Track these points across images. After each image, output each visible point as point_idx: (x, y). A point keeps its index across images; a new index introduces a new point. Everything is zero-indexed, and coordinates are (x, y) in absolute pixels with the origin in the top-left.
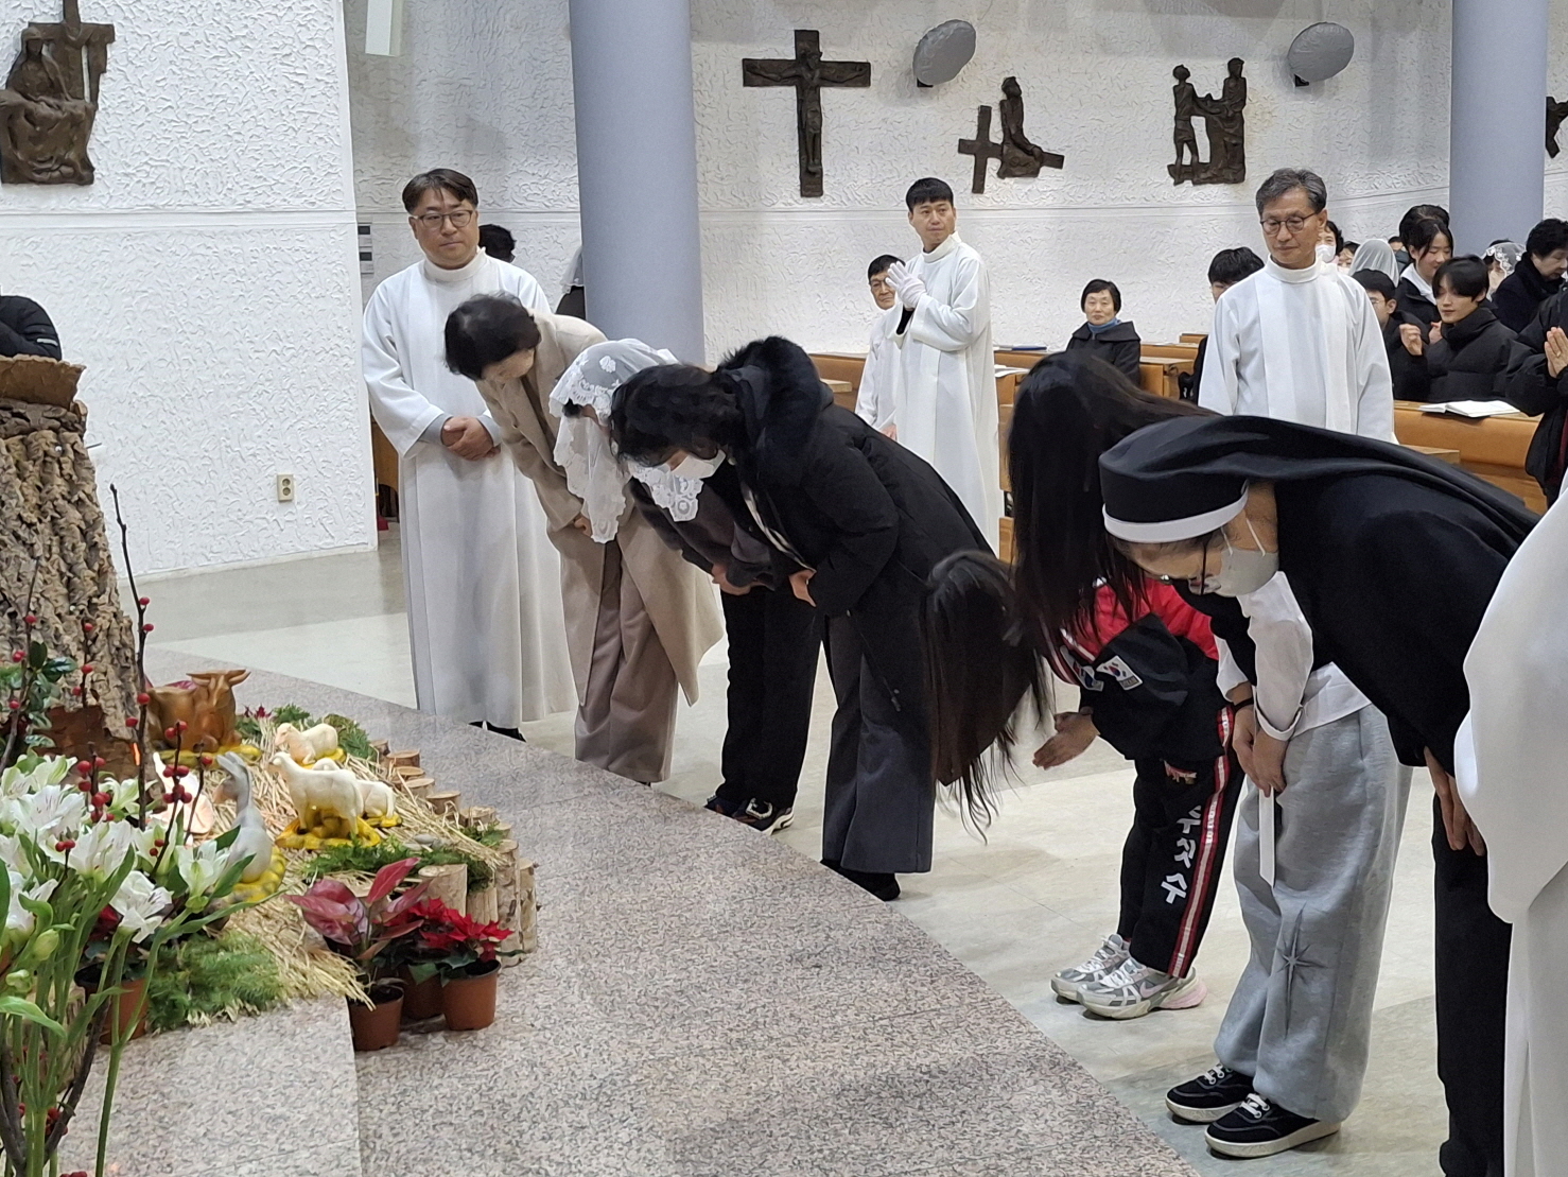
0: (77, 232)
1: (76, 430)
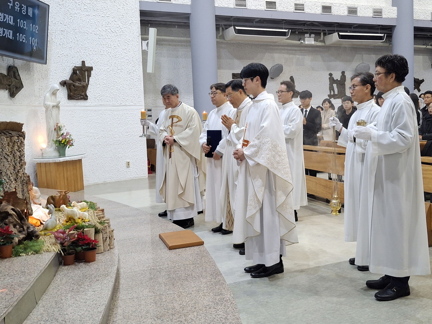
1: (22, 137)
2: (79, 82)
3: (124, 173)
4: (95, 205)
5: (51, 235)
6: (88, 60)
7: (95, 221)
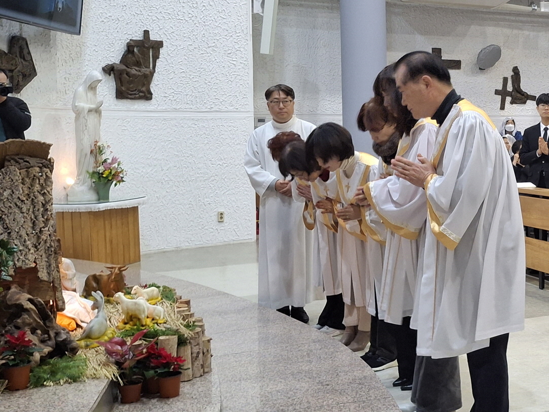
0: (145, 118)
1: (49, 168)
2: (137, 68)
3: (212, 232)
4: (174, 292)
5: (98, 347)
6: (155, 28)
7: (176, 323)
